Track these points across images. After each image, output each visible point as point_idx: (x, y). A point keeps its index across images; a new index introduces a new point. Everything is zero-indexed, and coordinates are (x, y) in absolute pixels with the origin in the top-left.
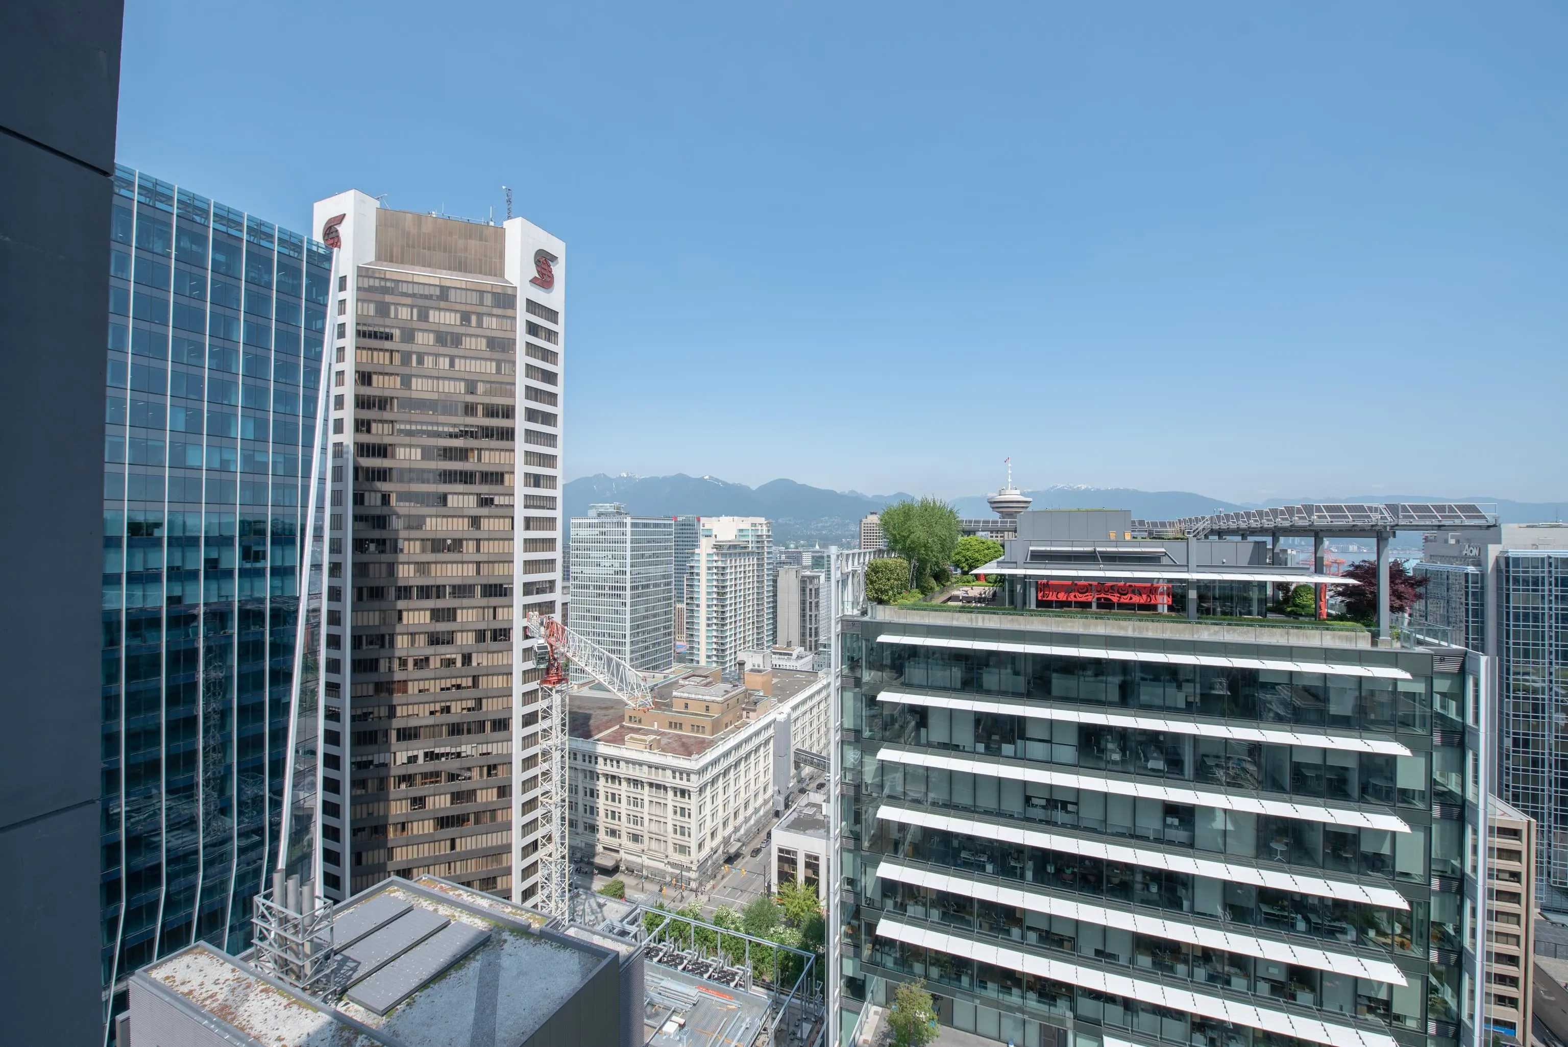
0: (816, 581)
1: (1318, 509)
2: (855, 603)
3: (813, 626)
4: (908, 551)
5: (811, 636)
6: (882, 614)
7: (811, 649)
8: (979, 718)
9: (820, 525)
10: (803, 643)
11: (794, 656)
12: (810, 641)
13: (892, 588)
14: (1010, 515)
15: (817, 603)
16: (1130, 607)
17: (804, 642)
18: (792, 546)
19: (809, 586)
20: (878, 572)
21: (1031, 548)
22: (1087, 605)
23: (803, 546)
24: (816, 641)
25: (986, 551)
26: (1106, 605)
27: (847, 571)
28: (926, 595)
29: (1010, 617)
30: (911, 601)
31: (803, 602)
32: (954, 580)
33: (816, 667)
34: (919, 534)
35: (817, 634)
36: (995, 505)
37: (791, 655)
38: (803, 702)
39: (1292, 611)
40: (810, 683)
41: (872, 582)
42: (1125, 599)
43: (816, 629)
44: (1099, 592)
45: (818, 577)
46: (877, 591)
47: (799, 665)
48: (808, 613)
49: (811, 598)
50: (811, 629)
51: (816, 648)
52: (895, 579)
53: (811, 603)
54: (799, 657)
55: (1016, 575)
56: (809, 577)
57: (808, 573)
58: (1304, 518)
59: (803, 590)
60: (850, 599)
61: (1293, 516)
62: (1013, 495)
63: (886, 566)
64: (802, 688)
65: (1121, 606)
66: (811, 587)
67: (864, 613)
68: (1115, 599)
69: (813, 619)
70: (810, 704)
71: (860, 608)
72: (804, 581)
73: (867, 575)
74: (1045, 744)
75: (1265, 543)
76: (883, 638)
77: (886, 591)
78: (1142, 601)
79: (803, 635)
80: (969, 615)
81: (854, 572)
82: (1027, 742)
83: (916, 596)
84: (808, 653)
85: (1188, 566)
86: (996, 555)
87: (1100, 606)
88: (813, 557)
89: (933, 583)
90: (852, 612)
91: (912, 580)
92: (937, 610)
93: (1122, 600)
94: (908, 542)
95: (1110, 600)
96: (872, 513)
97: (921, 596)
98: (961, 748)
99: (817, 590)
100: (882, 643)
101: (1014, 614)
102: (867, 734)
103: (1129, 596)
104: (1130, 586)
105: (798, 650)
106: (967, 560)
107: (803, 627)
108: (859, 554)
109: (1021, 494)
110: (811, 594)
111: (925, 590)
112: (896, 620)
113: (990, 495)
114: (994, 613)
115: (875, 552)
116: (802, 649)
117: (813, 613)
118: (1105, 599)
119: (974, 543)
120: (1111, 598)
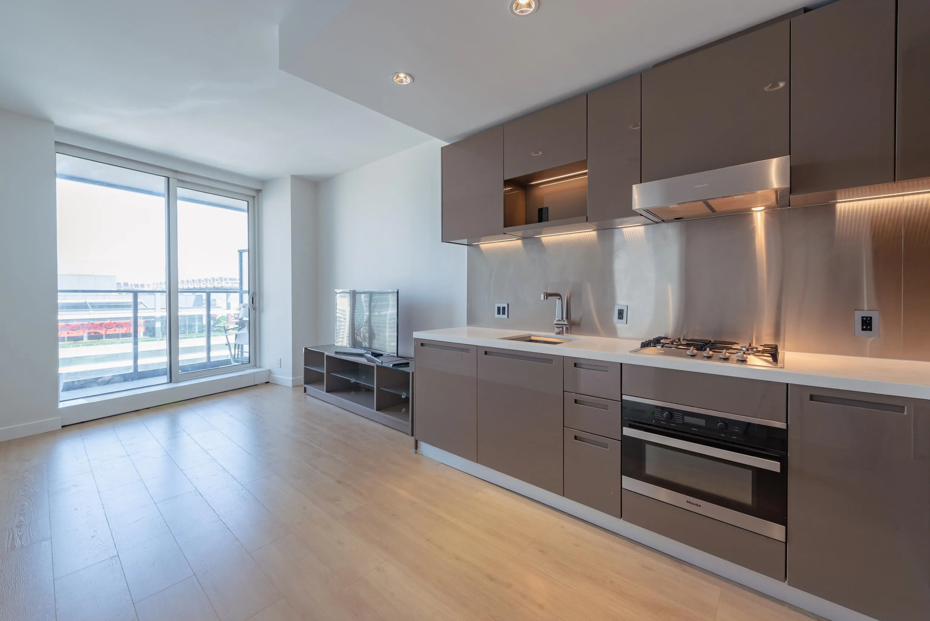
1: (226, 279)
16: (117, 336)
22: (81, 338)
26: (95, 337)
39: (217, 329)
42: (110, 332)
44: (89, 329)
58: (219, 283)
61: (214, 282)
65: (108, 336)
68: (103, 332)
75: (202, 295)
78: (124, 332)
85: (155, 309)
87: (90, 337)
93: (108, 333)
95: (98, 333)
103: (113, 329)
104: (115, 323)
118: (95, 333)
120: (100, 331)
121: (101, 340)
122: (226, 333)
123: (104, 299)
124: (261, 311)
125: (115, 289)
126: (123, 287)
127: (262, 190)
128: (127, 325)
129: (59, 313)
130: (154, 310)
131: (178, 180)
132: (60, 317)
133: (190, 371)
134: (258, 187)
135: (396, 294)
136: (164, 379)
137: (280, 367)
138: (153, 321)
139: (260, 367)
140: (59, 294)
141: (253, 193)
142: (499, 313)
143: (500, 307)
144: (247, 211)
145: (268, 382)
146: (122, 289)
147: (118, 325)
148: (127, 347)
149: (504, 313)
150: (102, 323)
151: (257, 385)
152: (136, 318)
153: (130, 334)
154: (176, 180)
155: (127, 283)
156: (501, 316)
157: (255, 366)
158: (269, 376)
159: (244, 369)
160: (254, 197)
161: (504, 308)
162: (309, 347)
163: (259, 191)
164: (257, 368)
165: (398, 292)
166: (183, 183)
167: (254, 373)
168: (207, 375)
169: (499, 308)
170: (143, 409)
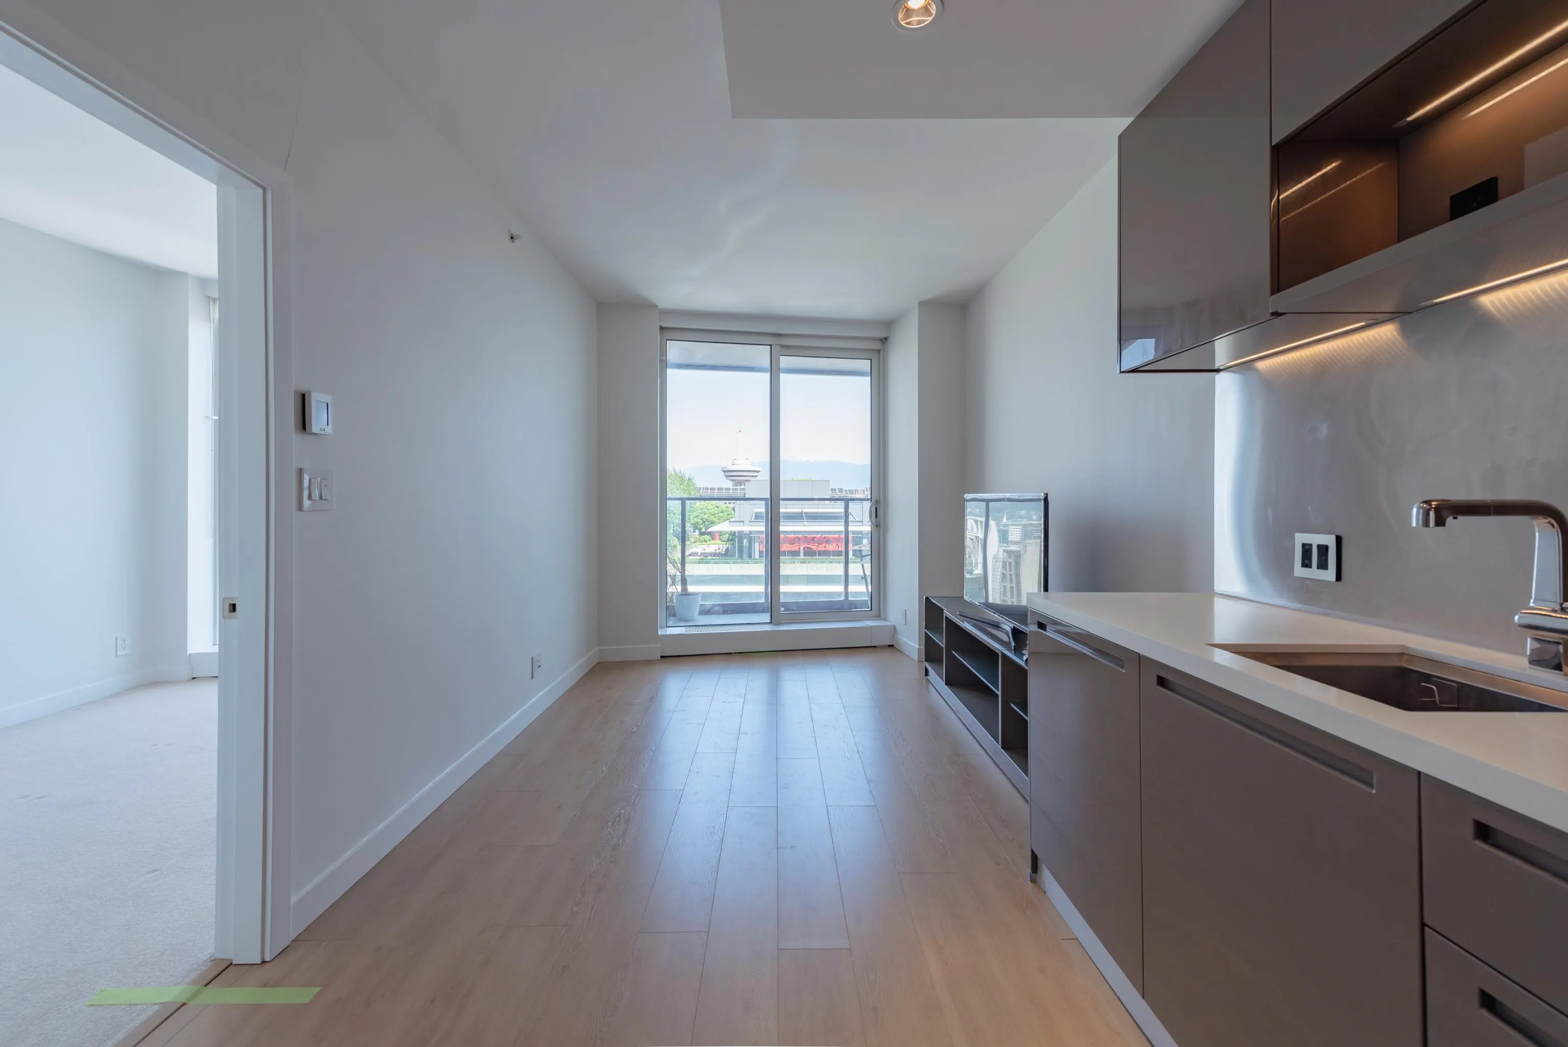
14: (740, 482)
16: (826, 554)
21: (755, 510)
22: (798, 554)
25: (720, 514)
26: (809, 553)
36: (728, 474)
44: (805, 543)
62: (743, 464)
65: (819, 553)
68: (816, 548)
78: (834, 549)
80: (708, 566)
86: (729, 516)
87: (806, 554)
93: (820, 549)
103: (824, 545)
104: (825, 537)
106: (704, 522)
109: (751, 465)
113: (724, 465)
114: (726, 563)
118: (809, 548)
119: (710, 507)
120: (812, 547)
121: (797, 557)
122: (862, 560)
123: (786, 508)
124: (886, 531)
125: (828, 497)
126: (838, 494)
127: (888, 337)
128: (838, 540)
129: (781, 524)
130: (861, 523)
131: (782, 346)
132: (782, 529)
133: (794, 610)
134: (881, 334)
135: (1042, 502)
136: (766, 617)
137: (906, 624)
138: (860, 537)
139: (885, 619)
140: (781, 502)
141: (876, 345)
142: (1306, 563)
143: (1311, 545)
144: (870, 374)
145: (892, 646)
146: (837, 497)
147: (828, 541)
148: (837, 569)
149: (1323, 565)
150: (814, 538)
151: (875, 647)
152: (847, 532)
153: (841, 551)
154: (779, 346)
155: (842, 489)
156: (1314, 573)
157: (879, 617)
158: (893, 635)
159: (863, 619)
160: (879, 351)
161: (1323, 550)
162: (932, 597)
163: (886, 339)
164: (881, 619)
165: (1046, 500)
166: (789, 350)
167: (872, 627)
168: (814, 620)
169: (1307, 550)
170: (735, 653)
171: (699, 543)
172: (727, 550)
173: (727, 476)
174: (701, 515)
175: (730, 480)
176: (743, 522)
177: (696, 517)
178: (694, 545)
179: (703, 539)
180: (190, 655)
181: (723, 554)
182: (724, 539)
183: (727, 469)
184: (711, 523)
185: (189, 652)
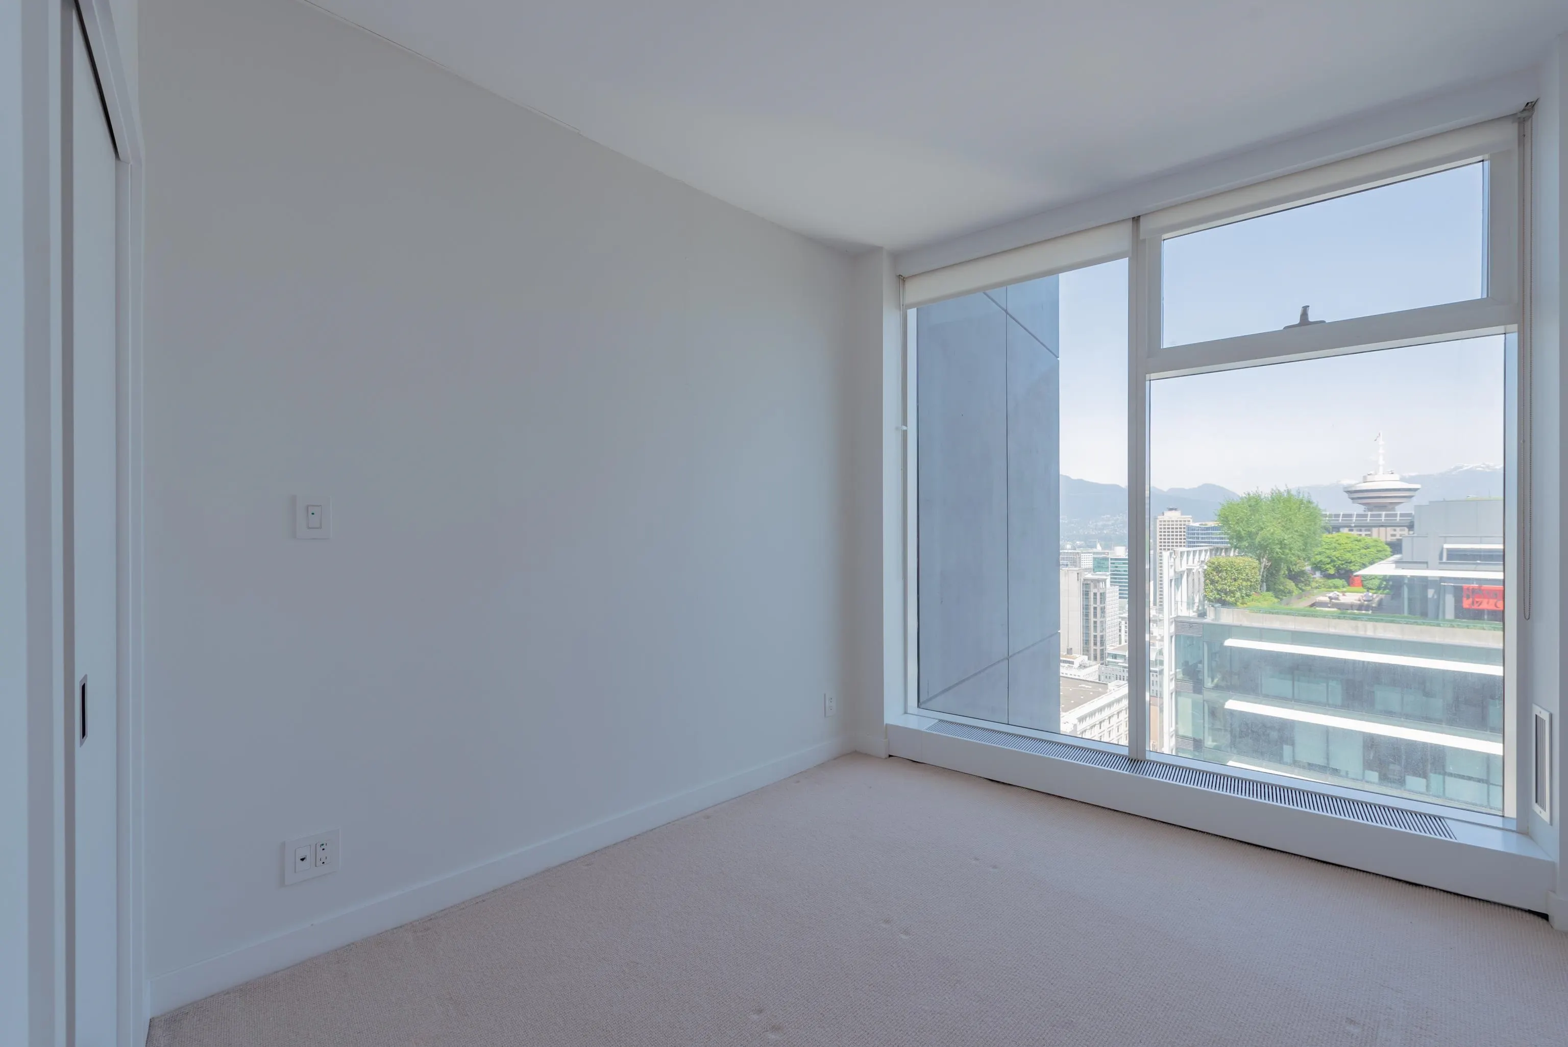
0: (1101, 585)
2: (1190, 604)
3: (1099, 634)
4: (1261, 550)
5: (1095, 644)
6: (1227, 617)
7: (1095, 658)
8: (1371, 742)
9: (1100, 524)
10: (1086, 651)
11: (1076, 665)
12: (1095, 650)
13: (1240, 590)
14: (1382, 507)
15: (1103, 610)
17: (1088, 651)
18: (1068, 546)
19: (1093, 590)
20: (1221, 571)
21: (1446, 546)
23: (1080, 547)
24: (1102, 651)
25: (1363, 551)
27: (1181, 569)
28: (1281, 599)
29: (1418, 627)
30: (1265, 605)
31: (1086, 607)
32: (1314, 584)
33: (1103, 678)
34: (1273, 530)
35: (1102, 643)
36: (1354, 494)
37: (1072, 663)
38: (1092, 714)
40: (1098, 695)
41: (1213, 582)
43: (1102, 637)
45: (1105, 580)
46: (1219, 592)
47: (1082, 674)
48: (1092, 619)
49: (1095, 602)
50: (1095, 637)
51: (1102, 658)
52: (1244, 580)
53: (1095, 608)
54: (1082, 666)
55: (1426, 578)
56: (1092, 580)
57: (1089, 576)
59: (1086, 594)
60: (1185, 599)
62: (1384, 480)
63: (1232, 565)
64: (1088, 699)
66: (1095, 591)
67: (1202, 615)
69: (1098, 625)
70: (1098, 717)
71: (1195, 609)
72: (1086, 585)
73: (1206, 574)
74: (1480, 784)
76: (1229, 642)
77: (1232, 592)
79: (1086, 642)
80: (1353, 623)
81: (1189, 571)
82: (1448, 779)
83: (1269, 599)
84: (1092, 662)
86: (1379, 555)
88: (1095, 559)
89: (1291, 585)
90: (1189, 613)
91: (1262, 581)
92: (1305, 616)
94: (1258, 539)
96: (1171, 509)
97: (1276, 600)
98: (1343, 773)
99: (1103, 595)
100: (1231, 647)
101: (1424, 624)
102: (1209, 743)
105: (1080, 659)
106: (1332, 561)
107: (1086, 634)
108: (1188, 552)
109: (1403, 479)
110: (1095, 599)
111: (1280, 594)
112: (1246, 623)
113: (1346, 482)
114: (1392, 622)
115: (1211, 550)
116: (1086, 657)
117: (1099, 620)
119: (1343, 541)
171: (1325, 589)
172: (1380, 603)
173: (1353, 499)
174: (1327, 551)
175: (1360, 504)
176: (1427, 563)
177: (1320, 553)
178: (1315, 591)
179: (1331, 585)
180: (887, 724)
181: (1375, 607)
182: (1370, 586)
183: (1354, 489)
184: (1347, 562)
185: (885, 723)
